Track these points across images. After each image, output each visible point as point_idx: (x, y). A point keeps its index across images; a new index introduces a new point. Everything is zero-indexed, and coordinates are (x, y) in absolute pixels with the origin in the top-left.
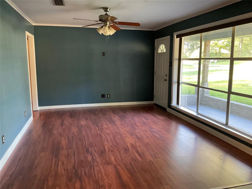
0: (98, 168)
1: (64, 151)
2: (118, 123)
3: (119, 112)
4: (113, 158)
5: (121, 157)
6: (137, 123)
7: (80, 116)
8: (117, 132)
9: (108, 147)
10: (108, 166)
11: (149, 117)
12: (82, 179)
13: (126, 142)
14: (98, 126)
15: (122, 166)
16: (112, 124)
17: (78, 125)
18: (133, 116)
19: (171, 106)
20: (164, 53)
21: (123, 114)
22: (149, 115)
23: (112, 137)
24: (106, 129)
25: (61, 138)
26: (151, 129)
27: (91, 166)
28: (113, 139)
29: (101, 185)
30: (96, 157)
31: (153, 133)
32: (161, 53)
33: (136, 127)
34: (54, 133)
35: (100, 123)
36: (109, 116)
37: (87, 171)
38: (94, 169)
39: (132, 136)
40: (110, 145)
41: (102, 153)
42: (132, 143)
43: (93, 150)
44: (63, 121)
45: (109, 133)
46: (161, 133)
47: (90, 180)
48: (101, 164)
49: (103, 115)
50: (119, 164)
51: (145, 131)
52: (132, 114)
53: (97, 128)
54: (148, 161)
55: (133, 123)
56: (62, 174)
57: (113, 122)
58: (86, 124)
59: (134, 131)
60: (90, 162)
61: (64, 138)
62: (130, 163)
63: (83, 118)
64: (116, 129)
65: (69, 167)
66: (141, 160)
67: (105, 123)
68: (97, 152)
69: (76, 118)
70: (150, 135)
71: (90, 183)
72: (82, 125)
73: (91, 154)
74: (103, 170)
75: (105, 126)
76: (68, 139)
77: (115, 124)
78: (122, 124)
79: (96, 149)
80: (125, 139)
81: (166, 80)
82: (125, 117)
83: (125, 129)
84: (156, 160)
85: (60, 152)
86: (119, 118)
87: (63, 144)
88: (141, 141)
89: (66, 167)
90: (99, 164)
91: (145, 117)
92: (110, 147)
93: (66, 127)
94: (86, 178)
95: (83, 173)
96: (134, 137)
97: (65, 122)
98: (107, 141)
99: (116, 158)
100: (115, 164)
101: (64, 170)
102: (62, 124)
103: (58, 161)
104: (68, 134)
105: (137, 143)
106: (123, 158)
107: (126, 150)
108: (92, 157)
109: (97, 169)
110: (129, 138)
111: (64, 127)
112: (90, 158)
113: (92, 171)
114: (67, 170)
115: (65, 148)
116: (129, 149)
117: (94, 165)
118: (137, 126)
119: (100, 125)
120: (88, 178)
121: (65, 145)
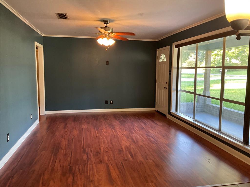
0: (91, 166)
1: (63, 150)
2: (117, 127)
3: (120, 117)
4: (106, 158)
5: (114, 157)
6: (135, 128)
7: (83, 120)
8: (114, 136)
9: (103, 148)
10: (100, 165)
11: (148, 123)
12: (75, 175)
13: (121, 144)
14: (97, 130)
15: (114, 165)
16: (111, 128)
17: (80, 128)
18: (133, 122)
19: (170, 112)
20: (164, 62)
21: (123, 119)
22: (149, 120)
23: (109, 139)
24: (105, 132)
25: (62, 139)
26: (148, 134)
27: (85, 164)
28: (109, 141)
29: (91, 180)
30: (91, 156)
31: (149, 137)
32: (162, 62)
33: (134, 132)
34: (57, 135)
35: (100, 127)
36: (110, 121)
37: (80, 168)
38: (87, 167)
39: (128, 139)
40: (106, 146)
41: (98, 153)
42: (127, 145)
43: (89, 150)
44: (66, 124)
45: (107, 136)
46: (156, 137)
47: (82, 176)
48: (94, 163)
49: (105, 120)
50: (111, 163)
51: (142, 135)
52: (133, 119)
53: (96, 131)
54: (138, 161)
55: (131, 127)
56: (57, 170)
57: (112, 126)
58: (87, 127)
59: (131, 135)
60: (85, 160)
61: (65, 139)
62: (121, 162)
63: (85, 122)
64: (114, 132)
65: (65, 165)
66: (132, 161)
67: (105, 127)
68: (92, 153)
69: (79, 122)
70: (145, 139)
71: (81, 178)
72: (83, 129)
73: (87, 154)
74: (95, 168)
75: (105, 130)
76: (68, 141)
77: (114, 129)
78: (121, 129)
79: (92, 150)
80: (121, 142)
81: (166, 88)
82: (125, 122)
83: (123, 133)
84: (146, 161)
85: (59, 151)
86: (120, 123)
87: (63, 145)
88: (136, 144)
89: (62, 164)
90: (93, 163)
91: (144, 123)
92: (106, 148)
93: (68, 130)
94: (79, 174)
95: (77, 169)
96: (130, 140)
97: (68, 125)
98: (104, 143)
99: (109, 158)
100: (107, 163)
101: (60, 166)
102: (65, 127)
103: (56, 159)
104: (69, 136)
105: (131, 145)
106: (116, 158)
107: (120, 151)
108: (88, 156)
109: (89, 167)
110: (125, 141)
111: (66, 130)
112: (85, 157)
113: (85, 168)
114: (63, 166)
115: (64, 148)
116: (123, 150)
117: (88, 163)
118: (135, 130)
119: (100, 128)
120: (81, 174)
121: (65, 145)
